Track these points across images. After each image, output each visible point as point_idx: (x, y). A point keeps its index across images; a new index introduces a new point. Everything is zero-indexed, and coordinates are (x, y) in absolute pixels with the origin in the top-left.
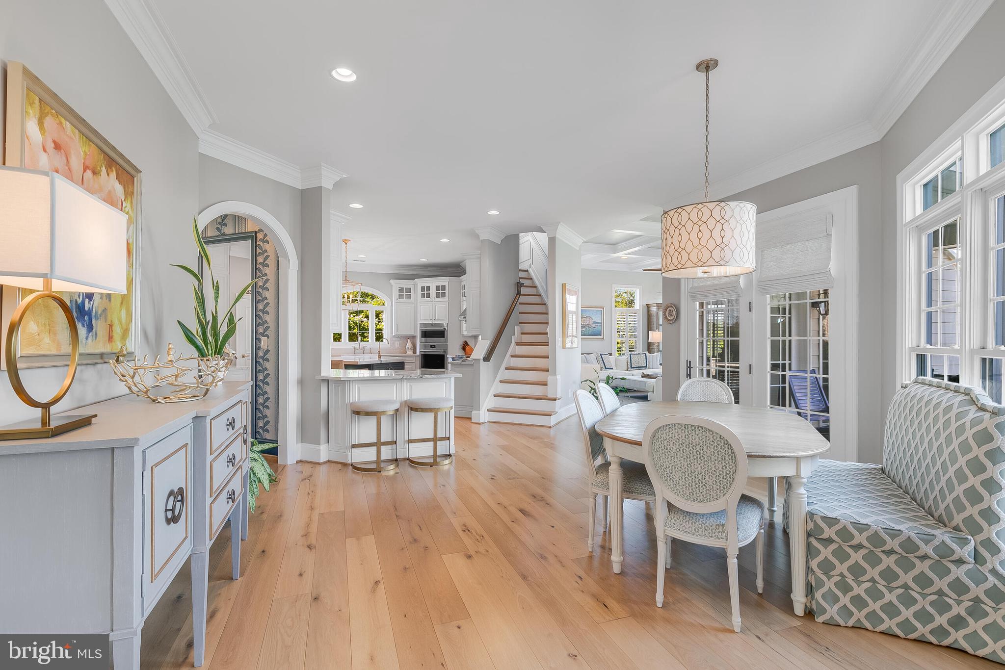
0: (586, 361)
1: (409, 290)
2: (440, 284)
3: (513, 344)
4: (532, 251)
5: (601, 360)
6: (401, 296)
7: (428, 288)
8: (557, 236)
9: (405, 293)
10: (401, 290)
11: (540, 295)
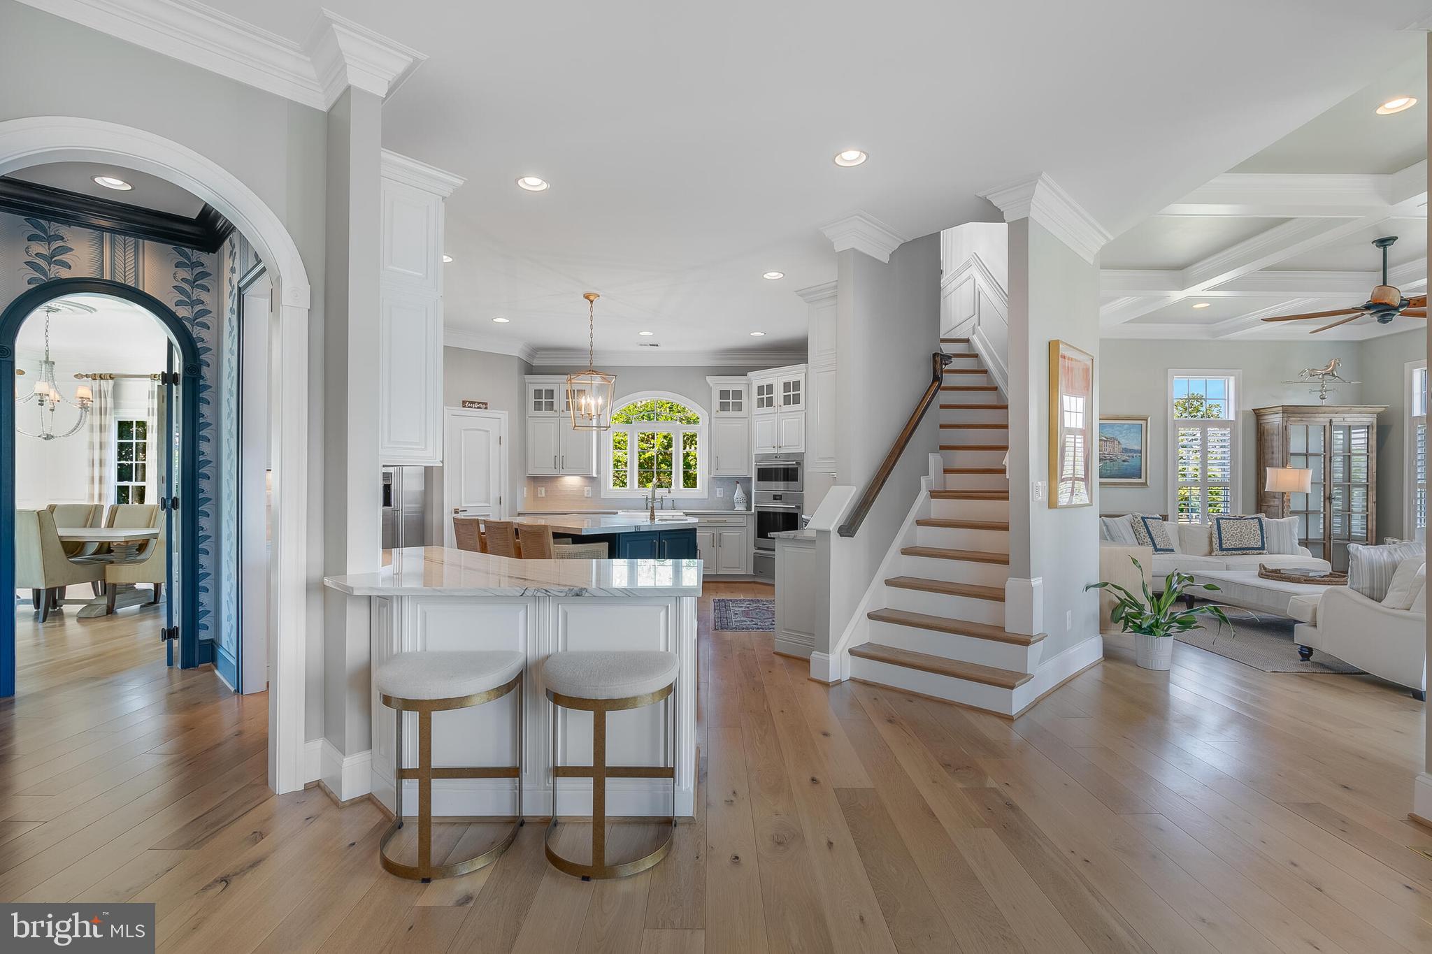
0: (1107, 535)
1: (738, 394)
2: (791, 379)
3: (924, 493)
4: (977, 295)
5: (1143, 530)
6: (724, 407)
7: (770, 388)
8: (1034, 215)
9: (731, 401)
10: (724, 394)
11: (995, 389)
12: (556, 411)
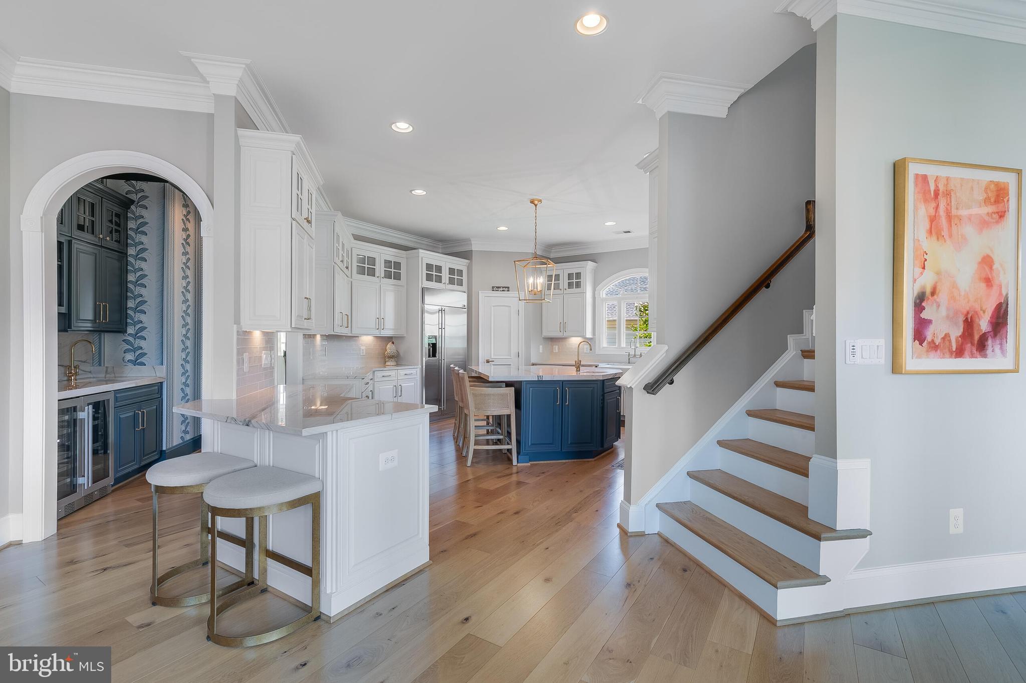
12: (561, 290)
